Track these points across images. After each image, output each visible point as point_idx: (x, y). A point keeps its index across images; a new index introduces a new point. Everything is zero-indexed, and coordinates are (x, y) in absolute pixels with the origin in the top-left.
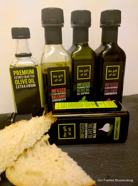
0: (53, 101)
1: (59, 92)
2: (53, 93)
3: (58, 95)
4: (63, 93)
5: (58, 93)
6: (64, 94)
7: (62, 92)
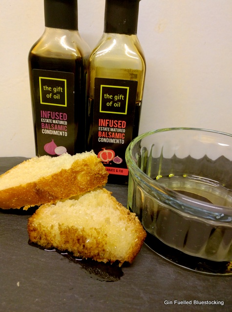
0: (100, 140)
1: (113, 127)
2: (101, 126)
3: (110, 131)
4: (119, 130)
5: (110, 127)
6: (122, 133)
7: (117, 128)
